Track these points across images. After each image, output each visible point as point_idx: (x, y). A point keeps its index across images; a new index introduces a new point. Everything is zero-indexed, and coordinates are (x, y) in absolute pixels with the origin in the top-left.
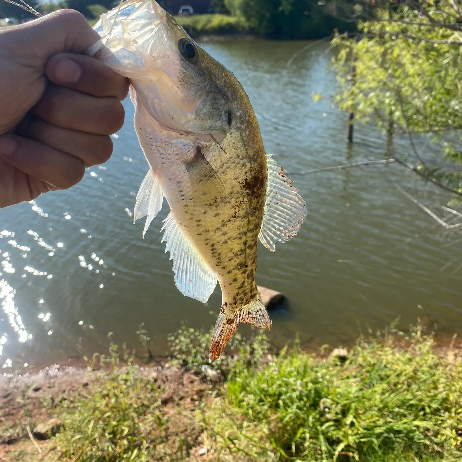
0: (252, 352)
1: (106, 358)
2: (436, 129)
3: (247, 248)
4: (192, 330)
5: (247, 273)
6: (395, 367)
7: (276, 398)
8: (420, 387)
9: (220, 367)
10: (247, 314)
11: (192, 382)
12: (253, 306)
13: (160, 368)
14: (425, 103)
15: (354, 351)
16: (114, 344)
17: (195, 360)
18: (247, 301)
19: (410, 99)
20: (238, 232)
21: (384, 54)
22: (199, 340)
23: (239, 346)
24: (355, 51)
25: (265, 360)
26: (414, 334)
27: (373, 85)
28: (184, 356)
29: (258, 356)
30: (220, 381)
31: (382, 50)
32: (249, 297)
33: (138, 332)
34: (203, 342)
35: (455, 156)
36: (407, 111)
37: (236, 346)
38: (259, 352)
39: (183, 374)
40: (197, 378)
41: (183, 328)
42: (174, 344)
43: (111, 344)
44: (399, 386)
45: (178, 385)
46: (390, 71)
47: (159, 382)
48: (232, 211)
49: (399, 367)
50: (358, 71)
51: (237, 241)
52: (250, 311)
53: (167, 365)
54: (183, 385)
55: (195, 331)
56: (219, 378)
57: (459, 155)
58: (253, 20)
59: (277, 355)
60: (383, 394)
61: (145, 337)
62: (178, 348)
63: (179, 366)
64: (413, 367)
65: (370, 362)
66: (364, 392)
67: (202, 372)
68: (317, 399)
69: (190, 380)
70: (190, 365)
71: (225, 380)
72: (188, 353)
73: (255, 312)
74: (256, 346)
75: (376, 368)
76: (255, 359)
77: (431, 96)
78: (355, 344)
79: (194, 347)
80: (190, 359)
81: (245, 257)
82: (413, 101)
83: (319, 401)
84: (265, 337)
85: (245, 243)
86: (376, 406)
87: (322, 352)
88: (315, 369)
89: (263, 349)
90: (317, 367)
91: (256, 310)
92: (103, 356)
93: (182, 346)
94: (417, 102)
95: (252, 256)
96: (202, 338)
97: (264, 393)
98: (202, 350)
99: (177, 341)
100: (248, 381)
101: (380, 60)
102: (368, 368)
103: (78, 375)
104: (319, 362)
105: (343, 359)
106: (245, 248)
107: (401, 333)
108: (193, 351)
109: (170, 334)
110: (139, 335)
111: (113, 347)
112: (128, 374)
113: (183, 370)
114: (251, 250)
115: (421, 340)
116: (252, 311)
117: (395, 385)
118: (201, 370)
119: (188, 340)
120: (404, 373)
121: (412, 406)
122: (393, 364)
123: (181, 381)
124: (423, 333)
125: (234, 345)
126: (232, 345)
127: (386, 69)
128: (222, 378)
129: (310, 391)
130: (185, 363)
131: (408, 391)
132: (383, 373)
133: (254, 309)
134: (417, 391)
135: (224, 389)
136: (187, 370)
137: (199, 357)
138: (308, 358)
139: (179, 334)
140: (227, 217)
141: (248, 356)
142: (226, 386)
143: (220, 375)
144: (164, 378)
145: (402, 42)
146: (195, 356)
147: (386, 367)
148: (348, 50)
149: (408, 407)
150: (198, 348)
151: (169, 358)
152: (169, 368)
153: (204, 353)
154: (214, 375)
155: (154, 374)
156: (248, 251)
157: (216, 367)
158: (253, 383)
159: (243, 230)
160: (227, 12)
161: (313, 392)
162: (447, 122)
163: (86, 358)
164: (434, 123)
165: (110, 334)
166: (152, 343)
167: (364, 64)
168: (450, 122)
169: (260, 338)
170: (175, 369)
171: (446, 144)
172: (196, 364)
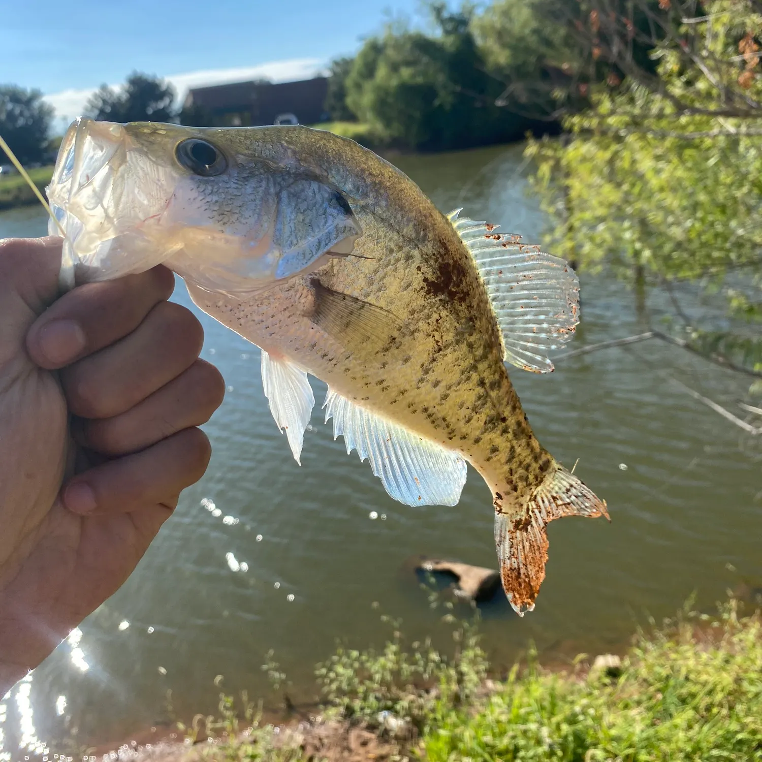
0: (461, 680)
1: (215, 721)
2: (713, 270)
3: (489, 390)
4: (355, 654)
5: (510, 430)
6: (704, 677)
7: (509, 756)
8: (749, 709)
9: (409, 712)
10: (552, 500)
11: (364, 744)
12: (554, 483)
13: (308, 726)
14: (688, 231)
15: (631, 657)
16: (227, 695)
17: (366, 704)
18: (536, 478)
19: (663, 228)
20: (459, 371)
21: (611, 162)
22: (368, 670)
23: (436, 672)
24: (564, 162)
25: (484, 691)
26: (725, 616)
27: (601, 212)
28: (346, 700)
29: (470, 685)
30: (412, 737)
31: (607, 155)
32: (538, 471)
33: (265, 667)
34: (377, 672)
35: (751, 310)
36: (660, 247)
37: (432, 672)
38: (472, 677)
39: (347, 731)
40: (373, 736)
41: (340, 651)
42: (327, 681)
43: (222, 696)
44: (715, 710)
45: (342, 752)
46: (625, 187)
47: (309, 751)
48: (430, 344)
49: (709, 677)
50: (573, 194)
51: (463, 386)
52: (555, 495)
53: (319, 719)
54: (350, 750)
55: (361, 654)
56: (410, 731)
57: (756, 308)
58: (395, 125)
59: (504, 680)
60: (690, 727)
61: (277, 675)
62: (334, 686)
63: (340, 718)
64: (733, 674)
65: (659, 674)
66: (658, 728)
67: (380, 724)
68: (580, 751)
69: (362, 740)
70: (358, 714)
71: (421, 734)
72: (353, 694)
73: (564, 493)
74: (465, 668)
75: (672, 682)
76: (467, 691)
77: (696, 219)
78: (631, 645)
79: (361, 683)
80: (357, 704)
81: (494, 406)
82: (668, 230)
83: (584, 754)
84: (479, 651)
85: (482, 383)
86: (681, 751)
87: (578, 667)
88: (570, 698)
89: (478, 673)
90: (572, 693)
91: (564, 490)
92: (211, 718)
93: (341, 682)
94: (677, 232)
95: (506, 399)
96: (374, 664)
97: (488, 749)
98: (376, 686)
99: (332, 675)
100: (458, 731)
101: (606, 170)
102: (659, 685)
103: (169, 754)
104: (573, 684)
105: (613, 673)
106: (486, 390)
107: (705, 617)
108: (361, 689)
109: (319, 664)
110: (266, 672)
111: (226, 701)
112: (255, 742)
113: (347, 724)
114: (499, 390)
115: (739, 626)
116: (557, 493)
117: (708, 709)
118: (376, 720)
119: (350, 672)
120: (719, 688)
121: (740, 742)
122: (699, 673)
123: (345, 744)
124: (741, 614)
125: (429, 669)
126: (425, 671)
127: (619, 185)
128: (415, 730)
129: (566, 737)
130: (350, 711)
131: (730, 717)
132: (684, 691)
133: (560, 488)
134: (746, 715)
135: (421, 749)
136: (354, 724)
137: (372, 699)
138: (555, 680)
139: (333, 663)
140: (425, 356)
141: (454, 687)
142: (422, 744)
143: (410, 726)
144: (316, 742)
145: (636, 140)
146: (365, 698)
147: (687, 679)
148: (551, 163)
149: (734, 745)
150: (367, 682)
151: (321, 707)
152: (323, 723)
153: (378, 691)
154: (401, 728)
155: (299, 738)
156: (493, 394)
157: (402, 713)
158: (468, 734)
159: (465, 364)
160: (351, 117)
161: (571, 738)
162: (728, 256)
163: (181, 726)
164: (708, 262)
165: (219, 678)
166: (290, 683)
167: (581, 181)
168: (733, 256)
169: (470, 654)
170: (333, 724)
171: (731, 292)
172: (368, 711)
